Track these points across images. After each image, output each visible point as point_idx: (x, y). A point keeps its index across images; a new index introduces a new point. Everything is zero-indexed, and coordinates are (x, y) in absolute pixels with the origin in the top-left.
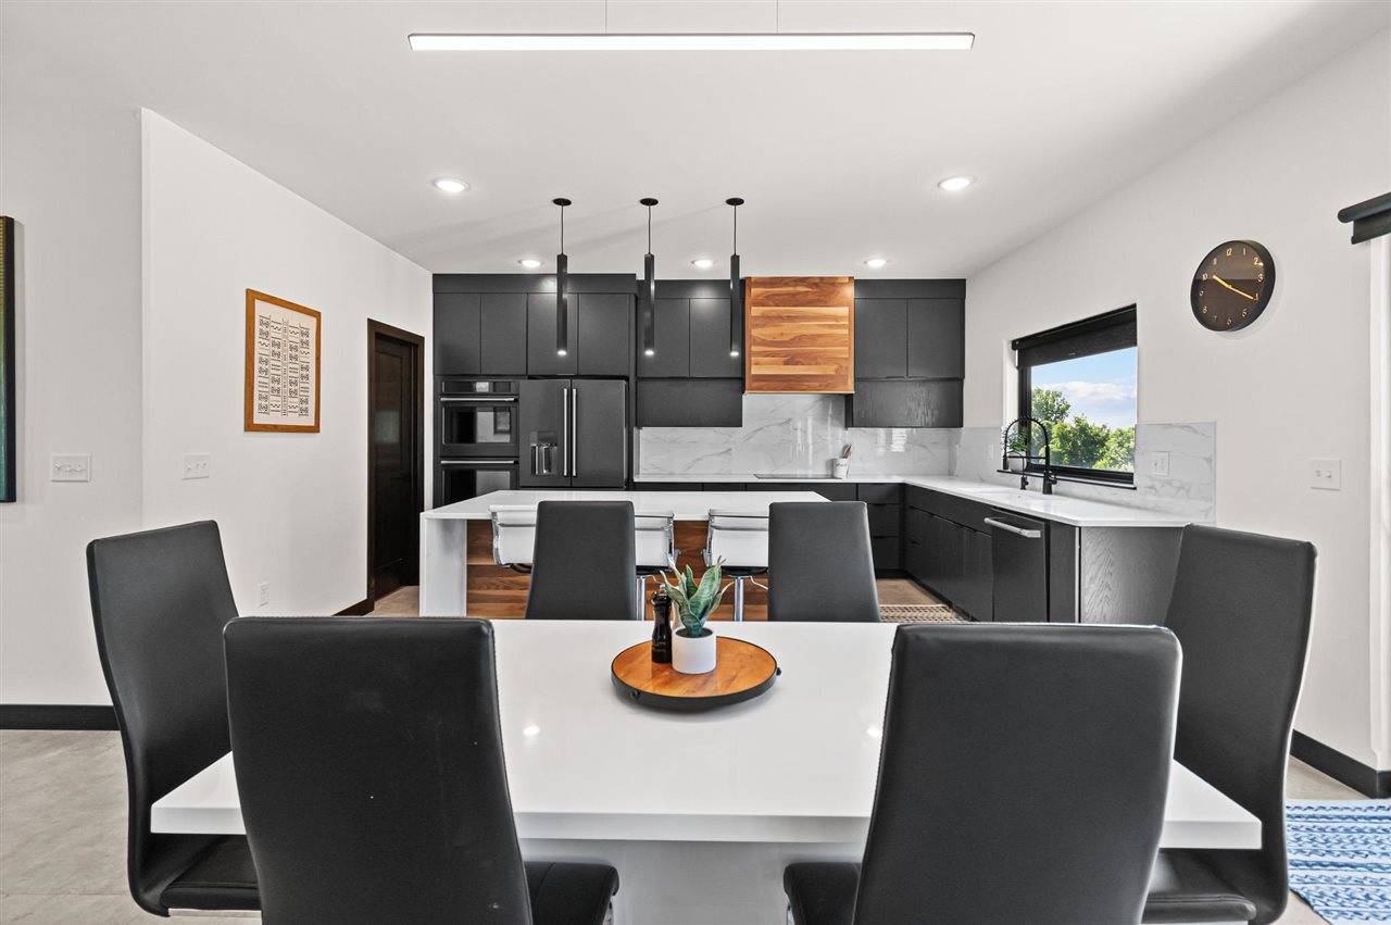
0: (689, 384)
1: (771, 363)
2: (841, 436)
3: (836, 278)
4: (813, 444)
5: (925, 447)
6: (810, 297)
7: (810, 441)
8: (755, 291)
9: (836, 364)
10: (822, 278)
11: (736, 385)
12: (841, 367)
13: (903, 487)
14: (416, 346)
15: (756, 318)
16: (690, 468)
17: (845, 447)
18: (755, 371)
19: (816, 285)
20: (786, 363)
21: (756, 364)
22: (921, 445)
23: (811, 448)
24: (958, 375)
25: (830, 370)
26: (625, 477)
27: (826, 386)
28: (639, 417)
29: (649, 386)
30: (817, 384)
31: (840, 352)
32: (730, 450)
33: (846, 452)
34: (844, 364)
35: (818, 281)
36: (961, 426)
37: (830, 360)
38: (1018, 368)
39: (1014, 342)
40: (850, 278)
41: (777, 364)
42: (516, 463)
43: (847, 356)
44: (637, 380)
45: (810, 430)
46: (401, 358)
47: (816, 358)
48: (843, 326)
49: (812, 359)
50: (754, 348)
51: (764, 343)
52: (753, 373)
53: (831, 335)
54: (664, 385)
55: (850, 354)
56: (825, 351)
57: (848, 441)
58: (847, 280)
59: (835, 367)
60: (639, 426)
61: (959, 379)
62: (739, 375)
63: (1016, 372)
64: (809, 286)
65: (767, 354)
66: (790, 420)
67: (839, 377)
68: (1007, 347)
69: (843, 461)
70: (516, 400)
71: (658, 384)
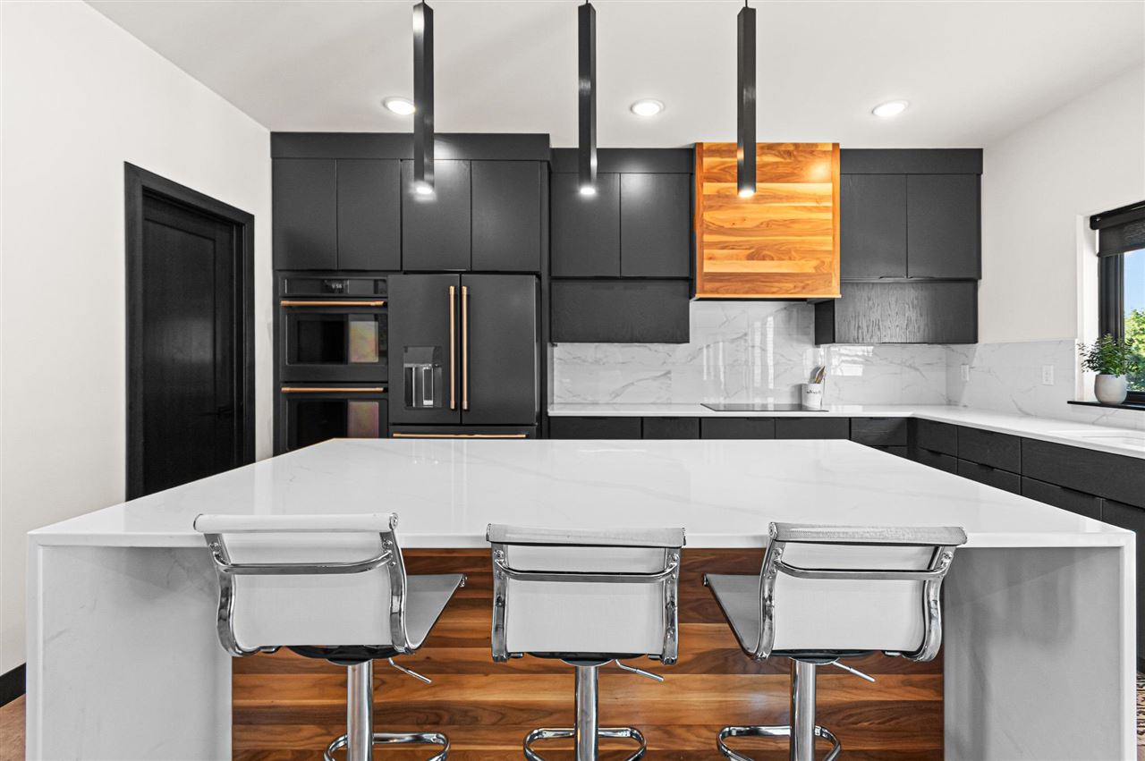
0: (619, 286)
1: (730, 258)
2: (810, 355)
3: (816, 145)
4: (774, 365)
5: (917, 370)
6: (781, 170)
7: (770, 362)
8: (708, 161)
9: (818, 259)
10: (796, 145)
11: (683, 287)
12: (823, 262)
13: (912, 421)
14: (240, 226)
15: (709, 197)
16: (617, 395)
17: (816, 369)
18: (708, 267)
19: (789, 153)
20: (750, 257)
21: (710, 259)
22: (910, 366)
23: (771, 371)
24: (973, 276)
25: (808, 266)
26: (537, 409)
27: (804, 288)
28: (552, 331)
29: (567, 286)
30: (791, 285)
31: (821, 243)
32: (669, 372)
33: (818, 375)
34: (828, 259)
35: (791, 148)
36: (975, 341)
37: (810, 253)
38: (1099, 255)
39: (1093, 219)
40: (835, 145)
41: (737, 258)
42: (386, 390)
43: (830, 248)
44: (551, 281)
45: (770, 347)
46: (214, 240)
47: (788, 252)
48: (826, 209)
49: (783, 253)
50: (707, 238)
51: (720, 230)
52: (706, 270)
53: (809, 221)
54: (588, 286)
55: (834, 246)
56: (803, 242)
57: (821, 363)
58: (830, 148)
59: (815, 263)
60: (554, 340)
61: (969, 280)
62: (686, 274)
63: (1096, 260)
64: (780, 155)
65: (724, 246)
66: (746, 335)
67: (820, 276)
68: (1082, 224)
69: (815, 387)
70: (385, 305)
71: (578, 286)
